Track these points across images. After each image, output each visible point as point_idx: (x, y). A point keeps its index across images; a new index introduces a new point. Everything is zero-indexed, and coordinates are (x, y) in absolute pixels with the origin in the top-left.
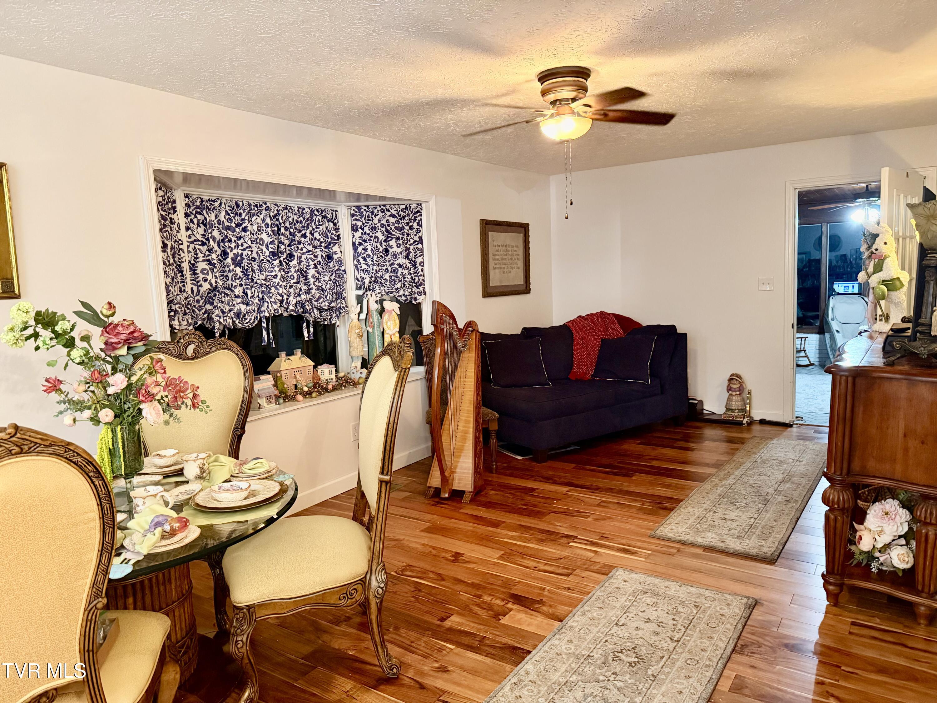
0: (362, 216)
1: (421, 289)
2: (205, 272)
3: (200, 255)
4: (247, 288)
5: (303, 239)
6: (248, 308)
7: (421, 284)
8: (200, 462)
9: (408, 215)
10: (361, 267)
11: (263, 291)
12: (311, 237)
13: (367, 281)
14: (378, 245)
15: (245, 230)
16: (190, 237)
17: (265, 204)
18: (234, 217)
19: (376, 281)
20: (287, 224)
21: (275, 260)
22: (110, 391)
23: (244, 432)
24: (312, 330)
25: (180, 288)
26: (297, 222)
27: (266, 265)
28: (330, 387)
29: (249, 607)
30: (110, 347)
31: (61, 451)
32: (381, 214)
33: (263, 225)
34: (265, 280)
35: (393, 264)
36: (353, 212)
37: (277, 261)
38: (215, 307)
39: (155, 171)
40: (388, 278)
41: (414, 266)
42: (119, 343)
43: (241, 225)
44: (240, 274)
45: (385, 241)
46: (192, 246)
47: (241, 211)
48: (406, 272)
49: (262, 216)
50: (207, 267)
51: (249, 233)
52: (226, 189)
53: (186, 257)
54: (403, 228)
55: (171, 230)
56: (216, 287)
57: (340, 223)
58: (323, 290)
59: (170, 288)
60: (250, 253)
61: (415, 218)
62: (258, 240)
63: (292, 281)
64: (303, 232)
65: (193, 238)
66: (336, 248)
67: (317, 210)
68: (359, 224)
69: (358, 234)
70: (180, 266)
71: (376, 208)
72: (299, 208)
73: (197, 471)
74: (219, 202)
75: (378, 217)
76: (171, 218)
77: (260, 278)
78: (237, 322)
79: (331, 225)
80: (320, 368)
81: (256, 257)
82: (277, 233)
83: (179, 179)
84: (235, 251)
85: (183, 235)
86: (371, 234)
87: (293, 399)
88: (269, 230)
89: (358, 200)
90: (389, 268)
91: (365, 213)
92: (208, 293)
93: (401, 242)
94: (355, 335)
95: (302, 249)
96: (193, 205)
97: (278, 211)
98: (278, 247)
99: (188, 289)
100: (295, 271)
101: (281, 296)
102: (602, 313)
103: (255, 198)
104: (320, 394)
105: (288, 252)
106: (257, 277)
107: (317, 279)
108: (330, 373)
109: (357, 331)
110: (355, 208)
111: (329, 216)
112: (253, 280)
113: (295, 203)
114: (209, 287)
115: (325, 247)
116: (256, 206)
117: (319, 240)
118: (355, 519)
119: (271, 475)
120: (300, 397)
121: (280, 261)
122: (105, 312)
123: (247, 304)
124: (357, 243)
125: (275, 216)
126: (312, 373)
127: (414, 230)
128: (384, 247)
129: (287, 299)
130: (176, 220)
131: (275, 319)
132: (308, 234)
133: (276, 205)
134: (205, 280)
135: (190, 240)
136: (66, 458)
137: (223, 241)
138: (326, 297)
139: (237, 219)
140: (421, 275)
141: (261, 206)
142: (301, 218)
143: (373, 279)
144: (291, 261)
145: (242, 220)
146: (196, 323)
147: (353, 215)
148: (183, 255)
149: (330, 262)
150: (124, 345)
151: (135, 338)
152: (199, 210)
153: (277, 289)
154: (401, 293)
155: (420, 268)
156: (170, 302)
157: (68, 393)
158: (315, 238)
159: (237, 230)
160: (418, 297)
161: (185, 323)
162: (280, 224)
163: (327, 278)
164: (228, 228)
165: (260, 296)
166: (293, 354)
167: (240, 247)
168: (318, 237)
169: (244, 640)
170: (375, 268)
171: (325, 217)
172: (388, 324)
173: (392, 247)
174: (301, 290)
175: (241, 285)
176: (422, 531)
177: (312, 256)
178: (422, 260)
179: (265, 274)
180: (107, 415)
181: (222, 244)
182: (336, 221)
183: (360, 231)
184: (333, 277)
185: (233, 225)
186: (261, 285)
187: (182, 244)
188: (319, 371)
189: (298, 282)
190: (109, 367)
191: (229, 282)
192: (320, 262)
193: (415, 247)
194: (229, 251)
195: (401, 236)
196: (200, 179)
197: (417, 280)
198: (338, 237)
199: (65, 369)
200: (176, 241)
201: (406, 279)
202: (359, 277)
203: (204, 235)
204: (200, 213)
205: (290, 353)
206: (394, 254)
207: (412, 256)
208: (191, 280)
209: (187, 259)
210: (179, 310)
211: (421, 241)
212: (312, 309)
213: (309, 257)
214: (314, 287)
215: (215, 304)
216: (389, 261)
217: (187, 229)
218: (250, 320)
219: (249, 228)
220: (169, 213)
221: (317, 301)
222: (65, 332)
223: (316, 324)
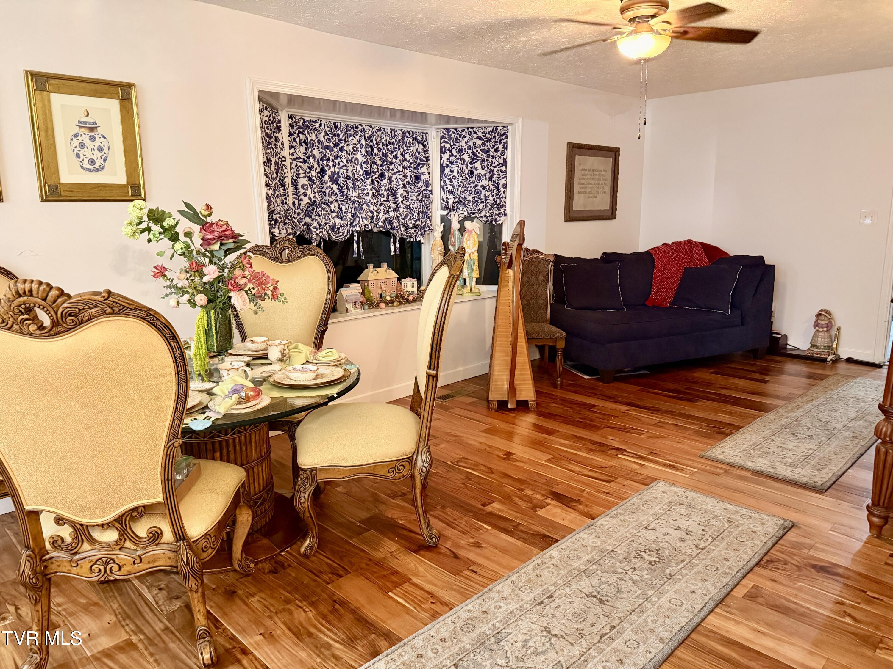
0: (450, 138)
1: (502, 210)
2: (305, 187)
3: (301, 172)
4: (342, 204)
5: (394, 160)
6: (342, 222)
7: (502, 206)
8: (281, 347)
9: (495, 137)
10: (447, 188)
11: (355, 207)
12: (402, 158)
13: (451, 201)
14: (464, 167)
15: (341, 149)
16: (293, 155)
17: (361, 125)
18: (332, 138)
19: (460, 202)
20: (380, 146)
21: (367, 179)
22: (205, 279)
23: (326, 329)
24: (398, 245)
25: (282, 201)
26: (390, 143)
27: (359, 184)
28: (411, 298)
29: (311, 470)
30: (206, 242)
31: (143, 314)
32: (468, 136)
33: (358, 146)
34: (358, 197)
35: (477, 185)
36: (442, 134)
37: (370, 180)
38: (313, 220)
39: (260, 92)
40: (471, 200)
41: (497, 188)
42: (214, 239)
43: (339, 145)
44: (336, 191)
45: (471, 163)
46: (294, 163)
47: (339, 132)
48: (489, 193)
49: (358, 137)
50: (307, 183)
51: (345, 152)
52: (326, 111)
53: (289, 173)
54: (489, 150)
55: (276, 148)
56: (315, 201)
57: (430, 145)
58: (410, 208)
59: (272, 199)
60: (345, 171)
61: (501, 140)
62: (353, 160)
63: (382, 199)
64: (395, 153)
65: (296, 156)
66: (424, 169)
67: (409, 132)
68: (448, 146)
69: (446, 156)
70: (282, 180)
72: (391, 130)
73: (279, 355)
74: (319, 123)
75: (465, 139)
76: (276, 137)
77: (353, 195)
78: (332, 235)
79: (421, 146)
80: (404, 281)
81: (351, 176)
82: (371, 153)
83: (284, 100)
84: (332, 169)
85: (286, 152)
86: (458, 156)
87: (377, 306)
88: (363, 150)
89: (448, 122)
90: (473, 190)
91: (453, 135)
92: (308, 207)
93: (485, 164)
94: (437, 253)
95: (393, 170)
96: (296, 125)
97: (373, 132)
98: (371, 166)
99: (290, 202)
100: (385, 190)
101: (372, 212)
102: (689, 241)
103: (352, 120)
104: (401, 303)
105: (380, 172)
106: (351, 194)
107: (405, 198)
108: (413, 286)
109: (439, 249)
110: (444, 131)
111: (419, 138)
112: (347, 197)
113: (388, 125)
114: (309, 201)
115: (415, 168)
116: (353, 127)
117: (409, 161)
118: (412, 409)
119: (341, 364)
120: (382, 305)
121: (372, 180)
122: (203, 212)
123: (342, 219)
124: (444, 165)
125: (369, 137)
126: (396, 284)
127: (499, 153)
128: (469, 169)
129: (377, 216)
130: (280, 138)
131: (366, 234)
132: (399, 156)
133: (371, 127)
134: (305, 195)
135: (293, 158)
136: (148, 321)
137: (322, 159)
138: (413, 215)
139: (336, 140)
140: (502, 197)
141: (357, 127)
142: (394, 140)
143: (457, 200)
144: (382, 181)
145: (340, 140)
146: (295, 233)
147: (442, 138)
148: (285, 171)
149: (418, 183)
150: (217, 241)
151: (226, 236)
152: (301, 130)
153: (368, 206)
154: (483, 214)
155: (502, 190)
156: (271, 212)
157: (173, 280)
158: (406, 160)
159: (335, 149)
160: (499, 218)
161: (284, 231)
162: (374, 145)
163: (414, 198)
164: (327, 147)
165: (353, 212)
166: (380, 267)
167: (337, 166)
168: (408, 158)
169: (306, 496)
170: (460, 189)
171: (415, 139)
172: (468, 242)
173: (476, 169)
174: (390, 208)
175: (337, 201)
176: (481, 431)
177: (401, 176)
178: (505, 182)
179: (359, 191)
180: (201, 299)
181: (321, 163)
182: (426, 143)
183: (448, 153)
184: (420, 197)
185: (332, 145)
186: (354, 202)
187: (285, 161)
188: (403, 283)
189: (387, 201)
190: (207, 260)
191: (327, 198)
192: (408, 182)
193: (499, 169)
194: (326, 169)
195: (486, 158)
196: (303, 101)
197: (498, 201)
198: (427, 159)
199: (171, 259)
200: (279, 158)
201: (488, 201)
202: (444, 198)
203: (305, 153)
204: (302, 133)
205: (377, 266)
206: (479, 176)
207: (495, 178)
208: (293, 194)
209: (290, 175)
210: (279, 219)
211: (505, 163)
212: (399, 226)
213: (398, 177)
214: (402, 206)
215: (313, 217)
216: (474, 183)
217: (291, 147)
218: (343, 233)
219: (345, 148)
220: (274, 132)
221: (404, 219)
222: (170, 226)
223: (402, 241)
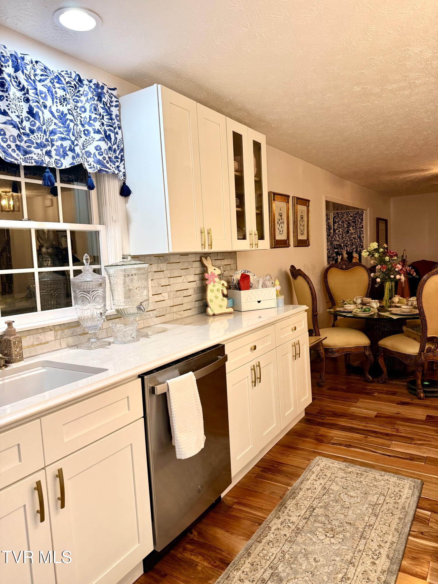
71: (344, 213)
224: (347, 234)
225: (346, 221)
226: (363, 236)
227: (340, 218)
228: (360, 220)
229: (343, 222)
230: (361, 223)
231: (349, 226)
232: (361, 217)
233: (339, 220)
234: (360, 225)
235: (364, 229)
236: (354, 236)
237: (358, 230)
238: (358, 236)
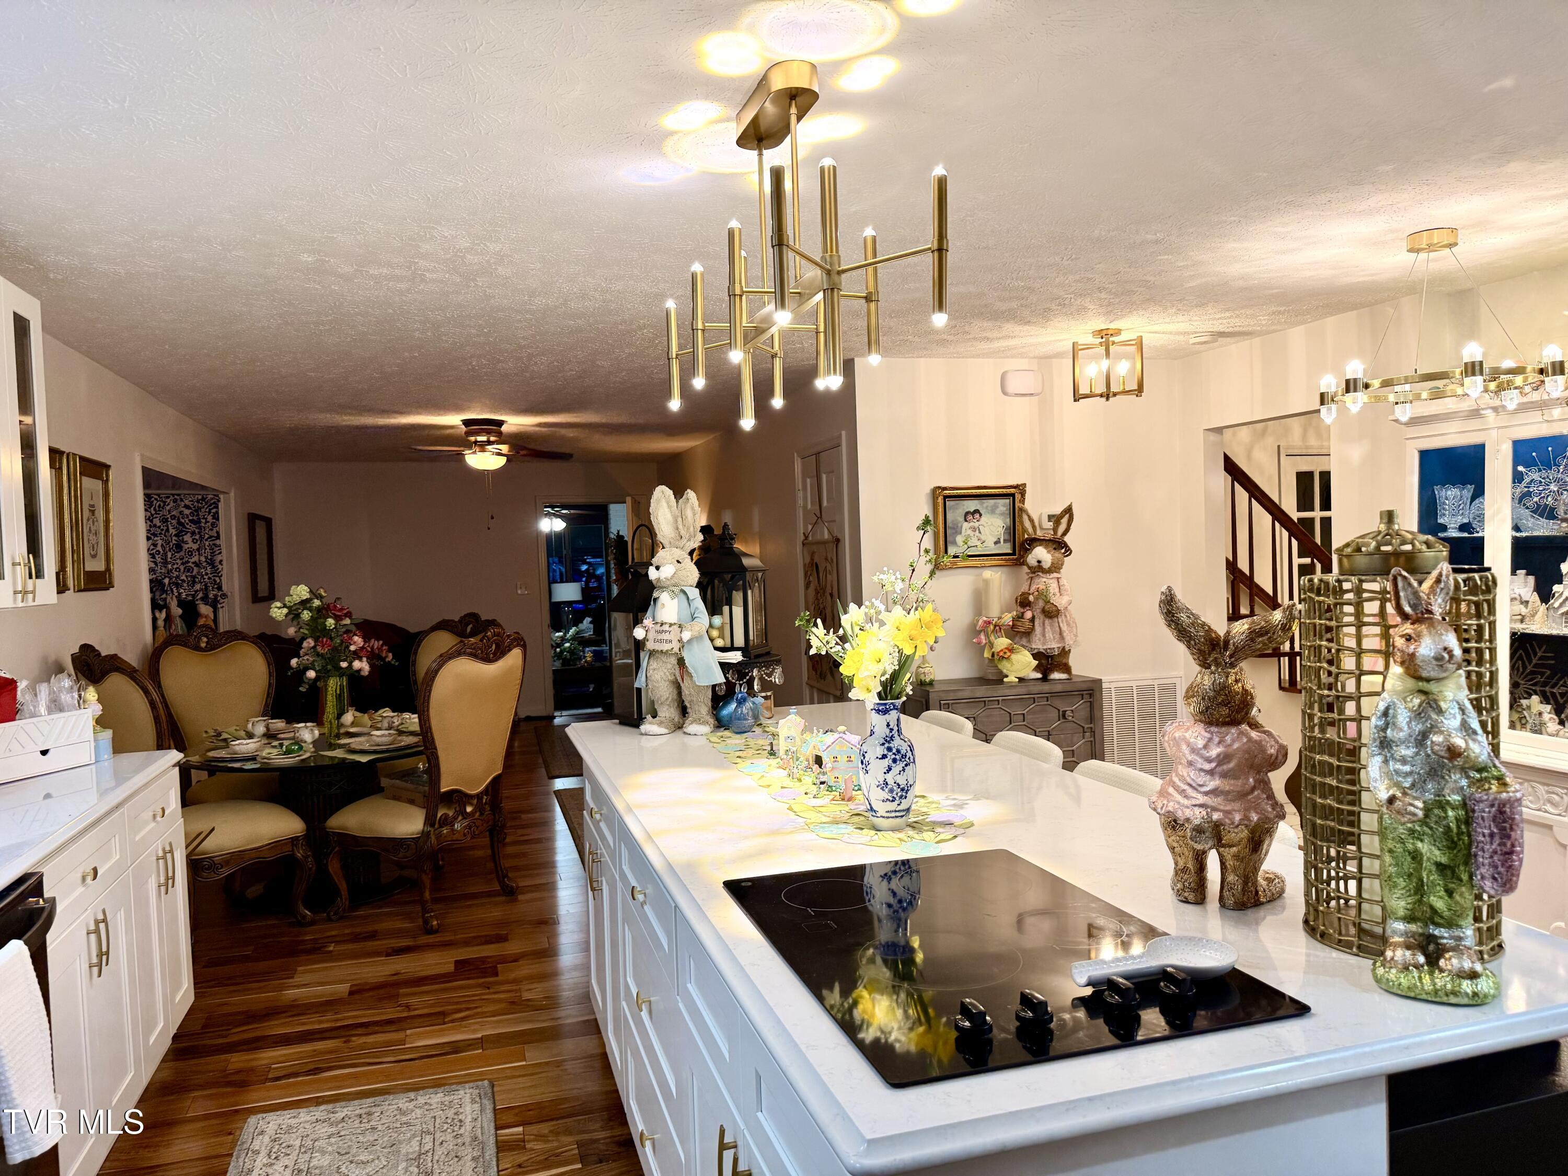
71: (168, 497)
224: (178, 552)
225: (173, 517)
226: (221, 562)
227: (155, 509)
228: (210, 518)
229: (165, 521)
230: (214, 525)
231: (182, 531)
232: (214, 511)
233: (152, 515)
234: (212, 530)
235: (222, 542)
236: (195, 559)
237: (207, 543)
238: (206, 558)
